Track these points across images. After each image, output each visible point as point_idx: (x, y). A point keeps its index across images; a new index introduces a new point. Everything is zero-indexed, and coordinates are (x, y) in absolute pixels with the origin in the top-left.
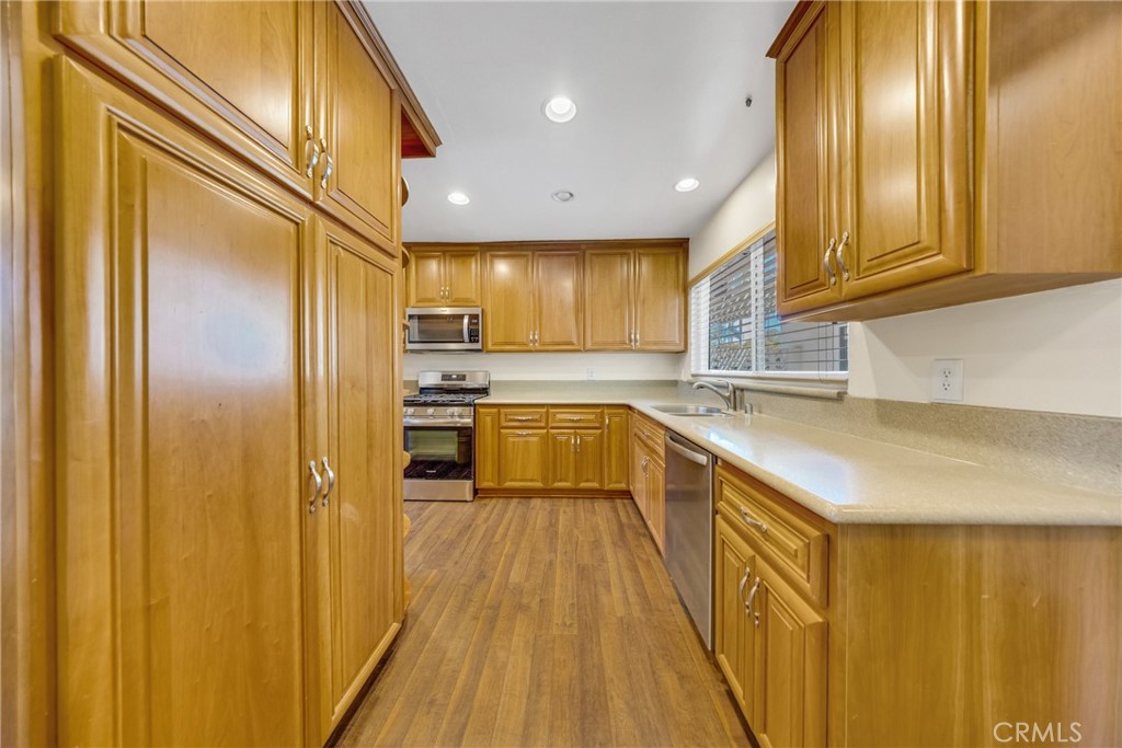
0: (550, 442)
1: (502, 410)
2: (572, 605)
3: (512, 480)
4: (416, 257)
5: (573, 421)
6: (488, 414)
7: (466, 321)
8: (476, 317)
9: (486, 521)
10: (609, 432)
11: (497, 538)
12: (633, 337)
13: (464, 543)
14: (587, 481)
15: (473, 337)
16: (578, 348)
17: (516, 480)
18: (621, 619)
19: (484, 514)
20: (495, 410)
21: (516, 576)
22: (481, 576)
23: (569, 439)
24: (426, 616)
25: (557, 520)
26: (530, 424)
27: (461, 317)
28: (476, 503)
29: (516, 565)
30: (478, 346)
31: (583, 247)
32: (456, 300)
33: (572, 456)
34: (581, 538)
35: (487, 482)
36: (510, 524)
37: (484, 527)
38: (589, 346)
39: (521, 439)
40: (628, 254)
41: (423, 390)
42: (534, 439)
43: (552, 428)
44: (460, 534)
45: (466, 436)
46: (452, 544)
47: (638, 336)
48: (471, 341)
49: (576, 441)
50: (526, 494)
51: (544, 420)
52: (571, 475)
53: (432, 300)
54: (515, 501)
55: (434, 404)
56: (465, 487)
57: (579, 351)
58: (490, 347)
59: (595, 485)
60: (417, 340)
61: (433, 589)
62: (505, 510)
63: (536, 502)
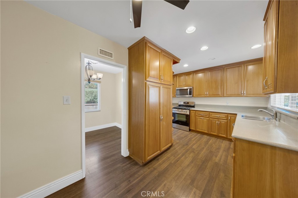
0: (210, 122)
1: (197, 112)
2: (205, 156)
3: (199, 129)
4: (179, 77)
5: (217, 117)
6: (193, 112)
7: (189, 90)
8: (191, 89)
9: (191, 136)
10: (230, 122)
11: (192, 140)
12: (242, 92)
13: (185, 138)
14: (222, 134)
15: (190, 94)
16: (221, 96)
17: (200, 129)
18: (216, 162)
19: (191, 135)
20: (195, 111)
21: (194, 147)
22: (187, 145)
23: (216, 121)
24: (176, 146)
25: (209, 141)
26: (204, 116)
27: (188, 89)
28: (190, 132)
29: (195, 145)
30: (191, 96)
31: (223, 67)
32: (187, 85)
33: (217, 127)
34: (214, 146)
35: (192, 128)
36: (196, 138)
37: (190, 137)
38: (225, 95)
39: (201, 119)
40: (242, 66)
41: (180, 105)
42: (205, 120)
43: (211, 118)
44: (185, 137)
45: (188, 117)
46: (183, 138)
47: (245, 92)
48: (190, 95)
49: (218, 122)
50: (203, 133)
51: (208, 115)
52: (217, 131)
53: (181, 86)
54: (199, 134)
55: (181, 109)
56: (187, 128)
57: (222, 97)
58: (194, 96)
59: (224, 136)
60: (179, 95)
61: (178, 143)
62: (196, 135)
63: (205, 136)
